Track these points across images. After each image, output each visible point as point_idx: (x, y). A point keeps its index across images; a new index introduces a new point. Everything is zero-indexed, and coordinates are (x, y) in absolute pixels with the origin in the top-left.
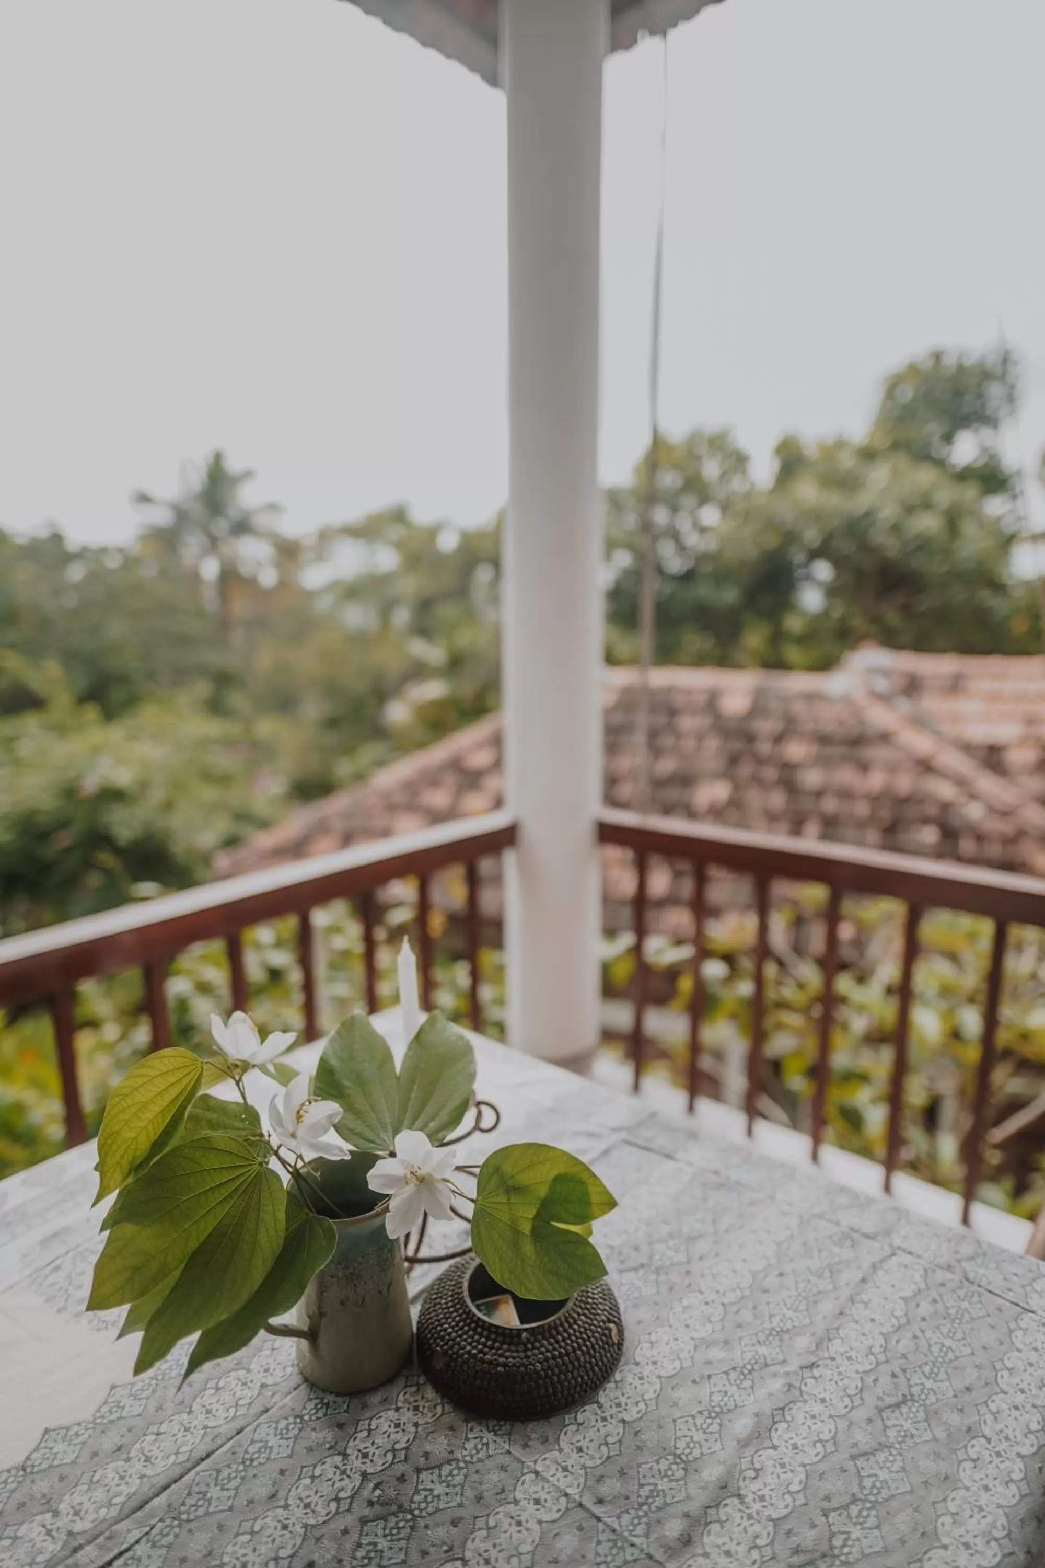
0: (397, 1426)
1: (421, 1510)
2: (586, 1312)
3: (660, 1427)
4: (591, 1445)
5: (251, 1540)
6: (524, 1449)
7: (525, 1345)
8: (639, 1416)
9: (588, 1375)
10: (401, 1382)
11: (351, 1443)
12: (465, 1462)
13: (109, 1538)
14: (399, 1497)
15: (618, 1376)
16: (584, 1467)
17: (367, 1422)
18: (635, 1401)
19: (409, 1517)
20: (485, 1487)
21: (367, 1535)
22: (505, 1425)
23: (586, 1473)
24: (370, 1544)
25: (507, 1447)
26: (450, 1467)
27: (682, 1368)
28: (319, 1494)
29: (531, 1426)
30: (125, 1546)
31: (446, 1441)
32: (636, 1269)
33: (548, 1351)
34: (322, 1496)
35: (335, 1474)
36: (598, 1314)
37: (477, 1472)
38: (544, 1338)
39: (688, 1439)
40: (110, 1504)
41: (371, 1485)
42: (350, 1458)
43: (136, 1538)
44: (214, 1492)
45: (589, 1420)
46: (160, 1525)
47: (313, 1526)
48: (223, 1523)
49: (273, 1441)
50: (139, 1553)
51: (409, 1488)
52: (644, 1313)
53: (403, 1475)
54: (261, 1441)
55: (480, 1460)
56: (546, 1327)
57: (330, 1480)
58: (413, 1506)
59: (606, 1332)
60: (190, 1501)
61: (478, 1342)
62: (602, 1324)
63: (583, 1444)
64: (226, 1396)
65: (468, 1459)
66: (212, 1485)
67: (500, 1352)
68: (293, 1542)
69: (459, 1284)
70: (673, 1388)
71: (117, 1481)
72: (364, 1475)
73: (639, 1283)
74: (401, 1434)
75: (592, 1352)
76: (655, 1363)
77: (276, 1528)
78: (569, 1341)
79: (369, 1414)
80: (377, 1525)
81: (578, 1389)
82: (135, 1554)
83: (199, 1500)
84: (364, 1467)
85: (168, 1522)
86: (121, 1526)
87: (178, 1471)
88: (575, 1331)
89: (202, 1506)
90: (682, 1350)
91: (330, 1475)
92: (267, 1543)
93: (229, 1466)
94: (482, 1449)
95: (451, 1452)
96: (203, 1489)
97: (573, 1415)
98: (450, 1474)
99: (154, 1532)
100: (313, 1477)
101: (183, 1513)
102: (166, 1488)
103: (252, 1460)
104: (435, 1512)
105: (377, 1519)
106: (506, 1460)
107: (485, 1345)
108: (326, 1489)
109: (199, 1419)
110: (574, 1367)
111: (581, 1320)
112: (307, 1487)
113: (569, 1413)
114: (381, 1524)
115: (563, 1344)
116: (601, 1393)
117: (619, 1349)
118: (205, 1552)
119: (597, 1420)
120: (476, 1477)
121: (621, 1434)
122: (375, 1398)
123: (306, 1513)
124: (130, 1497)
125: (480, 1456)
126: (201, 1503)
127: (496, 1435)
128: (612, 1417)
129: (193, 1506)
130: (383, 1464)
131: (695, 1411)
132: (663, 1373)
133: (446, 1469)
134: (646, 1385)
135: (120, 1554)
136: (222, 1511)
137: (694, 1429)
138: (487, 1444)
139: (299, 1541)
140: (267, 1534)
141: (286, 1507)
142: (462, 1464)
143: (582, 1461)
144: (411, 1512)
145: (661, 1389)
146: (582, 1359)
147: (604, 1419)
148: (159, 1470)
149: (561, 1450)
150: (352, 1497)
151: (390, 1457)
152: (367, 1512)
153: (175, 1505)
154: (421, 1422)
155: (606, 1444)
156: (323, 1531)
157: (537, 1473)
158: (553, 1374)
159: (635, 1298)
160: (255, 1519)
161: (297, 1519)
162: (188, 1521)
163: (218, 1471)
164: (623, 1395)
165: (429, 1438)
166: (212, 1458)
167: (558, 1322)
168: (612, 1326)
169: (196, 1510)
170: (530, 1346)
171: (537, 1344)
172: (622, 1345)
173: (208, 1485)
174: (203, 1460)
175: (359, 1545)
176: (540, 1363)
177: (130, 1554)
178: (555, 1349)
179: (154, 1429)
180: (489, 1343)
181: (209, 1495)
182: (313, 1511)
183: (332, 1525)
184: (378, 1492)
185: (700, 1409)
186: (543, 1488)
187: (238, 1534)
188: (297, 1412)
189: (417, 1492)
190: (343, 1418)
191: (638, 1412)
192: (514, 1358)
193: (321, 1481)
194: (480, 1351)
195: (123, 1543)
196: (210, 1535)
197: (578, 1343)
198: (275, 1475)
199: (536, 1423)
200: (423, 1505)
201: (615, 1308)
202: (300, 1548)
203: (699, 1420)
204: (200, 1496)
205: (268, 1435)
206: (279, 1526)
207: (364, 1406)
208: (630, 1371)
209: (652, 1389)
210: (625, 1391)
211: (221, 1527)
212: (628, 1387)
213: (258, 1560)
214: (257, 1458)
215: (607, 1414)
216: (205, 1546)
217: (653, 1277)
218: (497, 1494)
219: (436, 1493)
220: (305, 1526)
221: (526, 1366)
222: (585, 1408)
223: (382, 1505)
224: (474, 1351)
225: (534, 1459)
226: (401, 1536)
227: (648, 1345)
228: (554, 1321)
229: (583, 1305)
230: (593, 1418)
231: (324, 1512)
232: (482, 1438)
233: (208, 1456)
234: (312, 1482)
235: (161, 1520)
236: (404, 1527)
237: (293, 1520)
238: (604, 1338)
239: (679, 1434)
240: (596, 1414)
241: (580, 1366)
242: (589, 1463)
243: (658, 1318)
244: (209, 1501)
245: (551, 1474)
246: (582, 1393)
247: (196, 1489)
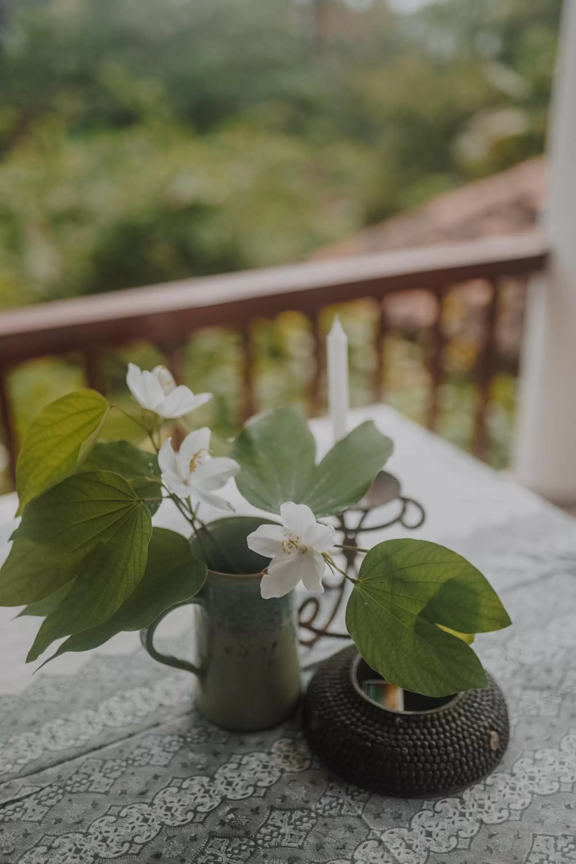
0: (265, 767)
1: (264, 841)
2: (468, 714)
3: (518, 837)
4: (441, 833)
5: (115, 822)
6: (375, 818)
7: (397, 729)
8: (500, 821)
9: (455, 771)
10: (280, 731)
11: (221, 770)
12: (317, 814)
13: (7, 787)
14: (248, 825)
15: (489, 780)
16: (428, 850)
17: (240, 757)
18: (500, 807)
19: (252, 843)
20: (328, 839)
21: (211, 847)
22: (364, 793)
23: (428, 856)
24: (212, 855)
25: (360, 812)
26: (302, 814)
27: (559, 791)
28: (181, 803)
29: (388, 800)
30: (18, 797)
31: (305, 792)
32: (542, 689)
33: (418, 739)
34: (183, 805)
35: (199, 790)
36: (481, 720)
37: (325, 825)
38: (418, 727)
39: (544, 857)
40: (15, 763)
41: (228, 809)
42: (216, 782)
43: (27, 793)
44: (97, 776)
45: (447, 811)
46: (48, 789)
47: (170, 827)
48: (96, 802)
49: (156, 751)
50: (26, 805)
51: (261, 821)
52: (536, 731)
53: (257, 808)
54: (145, 748)
55: (330, 816)
56: (422, 717)
57: (193, 794)
58: (259, 836)
59: (485, 737)
60: (76, 778)
61: (353, 715)
62: (482, 729)
63: (435, 830)
64: (128, 706)
65: (320, 812)
66: (97, 770)
67: (372, 728)
68: (148, 834)
69: (349, 662)
70: (543, 806)
71: (25, 747)
72: (224, 799)
73: (540, 703)
74: (266, 774)
75: (464, 751)
76: (532, 779)
77: (138, 819)
78: (442, 736)
79: (243, 750)
80: (222, 842)
81: (443, 781)
82: (23, 805)
83: (83, 779)
84: (225, 793)
85: (55, 788)
86: (20, 782)
87: (73, 752)
88: (451, 728)
89: (84, 784)
90: (566, 775)
91: (195, 790)
92: (128, 828)
93: (114, 760)
94: (335, 807)
95: (307, 802)
96: (89, 771)
97: (433, 803)
98: (300, 819)
99: (42, 793)
100: (180, 788)
101: (69, 785)
102: (61, 762)
103: (134, 761)
104: (275, 847)
105: (224, 837)
106: (356, 823)
107: (359, 719)
108: (188, 800)
109: (102, 717)
110: (442, 760)
111: (461, 720)
112: (172, 794)
113: (429, 799)
114: (227, 842)
115: (435, 737)
116: (467, 791)
117: (497, 756)
118: (77, 820)
119: (454, 814)
120: (324, 830)
121: (475, 832)
122: (253, 740)
123: (166, 815)
124: (32, 761)
125: (332, 812)
126: (84, 782)
127: (353, 799)
128: (471, 814)
129: (77, 782)
130: (243, 795)
131: (560, 834)
132: (537, 790)
133: (297, 814)
134: (516, 797)
135: (13, 802)
136: (99, 793)
137: (553, 849)
138: (342, 805)
139: (154, 834)
140: (130, 821)
141: (151, 805)
142: (313, 815)
143: (428, 844)
144: (255, 840)
145: (530, 804)
146: (452, 755)
147: (463, 815)
148: (59, 748)
149: (410, 829)
150: (208, 814)
151: (250, 790)
152: (217, 828)
153: (63, 778)
154: (287, 769)
155: (457, 837)
156: (176, 832)
157: (380, 842)
158: (419, 761)
159: (531, 716)
160: (124, 807)
161: (157, 817)
162: (71, 792)
163: (105, 762)
164: (489, 798)
165: (290, 785)
166: (104, 750)
167: (435, 716)
168: (493, 733)
169: (78, 787)
170: (401, 730)
171: (410, 731)
172: (502, 754)
173: (93, 770)
174: (95, 749)
175: (203, 853)
176: (409, 748)
177: (19, 804)
178: (426, 739)
179: (64, 715)
180: (363, 718)
181: (92, 778)
182: (172, 815)
183: (185, 831)
184: (231, 816)
185: (567, 833)
186: (382, 857)
187: (106, 814)
188: (183, 732)
189: (265, 825)
190: (220, 748)
191: (499, 818)
192: (383, 737)
193: (185, 793)
194: (353, 723)
195: (16, 794)
196: (84, 808)
197: (451, 740)
198: (150, 777)
199: (394, 799)
200: (267, 838)
201: (505, 719)
202: (153, 839)
203: (561, 843)
204: (86, 776)
205: (153, 744)
206: (141, 818)
207: (242, 743)
208: (503, 779)
209: (520, 802)
210: (491, 795)
211: (95, 805)
212: (497, 793)
213: (116, 839)
214: (139, 760)
215: (467, 811)
216: (78, 816)
217: (558, 700)
218: (338, 848)
219: (282, 831)
220: (162, 824)
221: (393, 747)
222: (447, 800)
223: (232, 827)
224: (348, 722)
225: (381, 829)
226: (241, 857)
227: (531, 761)
228: (432, 714)
229: (466, 707)
230: (452, 811)
231: (181, 818)
232: (338, 798)
233: (100, 747)
234: (178, 792)
235: (51, 786)
236: (245, 850)
237: (153, 816)
238: (481, 743)
239: (535, 849)
240: (456, 808)
241: (448, 761)
242: (434, 848)
243: (549, 739)
244: (92, 782)
245: (394, 846)
246: (447, 786)
247: (83, 770)
